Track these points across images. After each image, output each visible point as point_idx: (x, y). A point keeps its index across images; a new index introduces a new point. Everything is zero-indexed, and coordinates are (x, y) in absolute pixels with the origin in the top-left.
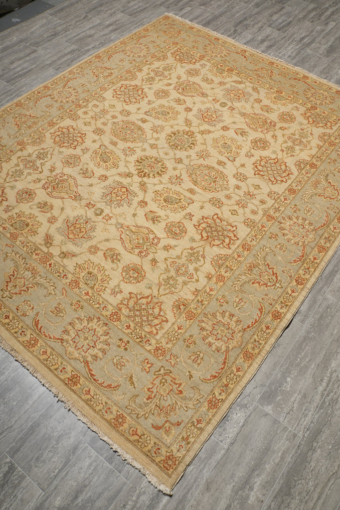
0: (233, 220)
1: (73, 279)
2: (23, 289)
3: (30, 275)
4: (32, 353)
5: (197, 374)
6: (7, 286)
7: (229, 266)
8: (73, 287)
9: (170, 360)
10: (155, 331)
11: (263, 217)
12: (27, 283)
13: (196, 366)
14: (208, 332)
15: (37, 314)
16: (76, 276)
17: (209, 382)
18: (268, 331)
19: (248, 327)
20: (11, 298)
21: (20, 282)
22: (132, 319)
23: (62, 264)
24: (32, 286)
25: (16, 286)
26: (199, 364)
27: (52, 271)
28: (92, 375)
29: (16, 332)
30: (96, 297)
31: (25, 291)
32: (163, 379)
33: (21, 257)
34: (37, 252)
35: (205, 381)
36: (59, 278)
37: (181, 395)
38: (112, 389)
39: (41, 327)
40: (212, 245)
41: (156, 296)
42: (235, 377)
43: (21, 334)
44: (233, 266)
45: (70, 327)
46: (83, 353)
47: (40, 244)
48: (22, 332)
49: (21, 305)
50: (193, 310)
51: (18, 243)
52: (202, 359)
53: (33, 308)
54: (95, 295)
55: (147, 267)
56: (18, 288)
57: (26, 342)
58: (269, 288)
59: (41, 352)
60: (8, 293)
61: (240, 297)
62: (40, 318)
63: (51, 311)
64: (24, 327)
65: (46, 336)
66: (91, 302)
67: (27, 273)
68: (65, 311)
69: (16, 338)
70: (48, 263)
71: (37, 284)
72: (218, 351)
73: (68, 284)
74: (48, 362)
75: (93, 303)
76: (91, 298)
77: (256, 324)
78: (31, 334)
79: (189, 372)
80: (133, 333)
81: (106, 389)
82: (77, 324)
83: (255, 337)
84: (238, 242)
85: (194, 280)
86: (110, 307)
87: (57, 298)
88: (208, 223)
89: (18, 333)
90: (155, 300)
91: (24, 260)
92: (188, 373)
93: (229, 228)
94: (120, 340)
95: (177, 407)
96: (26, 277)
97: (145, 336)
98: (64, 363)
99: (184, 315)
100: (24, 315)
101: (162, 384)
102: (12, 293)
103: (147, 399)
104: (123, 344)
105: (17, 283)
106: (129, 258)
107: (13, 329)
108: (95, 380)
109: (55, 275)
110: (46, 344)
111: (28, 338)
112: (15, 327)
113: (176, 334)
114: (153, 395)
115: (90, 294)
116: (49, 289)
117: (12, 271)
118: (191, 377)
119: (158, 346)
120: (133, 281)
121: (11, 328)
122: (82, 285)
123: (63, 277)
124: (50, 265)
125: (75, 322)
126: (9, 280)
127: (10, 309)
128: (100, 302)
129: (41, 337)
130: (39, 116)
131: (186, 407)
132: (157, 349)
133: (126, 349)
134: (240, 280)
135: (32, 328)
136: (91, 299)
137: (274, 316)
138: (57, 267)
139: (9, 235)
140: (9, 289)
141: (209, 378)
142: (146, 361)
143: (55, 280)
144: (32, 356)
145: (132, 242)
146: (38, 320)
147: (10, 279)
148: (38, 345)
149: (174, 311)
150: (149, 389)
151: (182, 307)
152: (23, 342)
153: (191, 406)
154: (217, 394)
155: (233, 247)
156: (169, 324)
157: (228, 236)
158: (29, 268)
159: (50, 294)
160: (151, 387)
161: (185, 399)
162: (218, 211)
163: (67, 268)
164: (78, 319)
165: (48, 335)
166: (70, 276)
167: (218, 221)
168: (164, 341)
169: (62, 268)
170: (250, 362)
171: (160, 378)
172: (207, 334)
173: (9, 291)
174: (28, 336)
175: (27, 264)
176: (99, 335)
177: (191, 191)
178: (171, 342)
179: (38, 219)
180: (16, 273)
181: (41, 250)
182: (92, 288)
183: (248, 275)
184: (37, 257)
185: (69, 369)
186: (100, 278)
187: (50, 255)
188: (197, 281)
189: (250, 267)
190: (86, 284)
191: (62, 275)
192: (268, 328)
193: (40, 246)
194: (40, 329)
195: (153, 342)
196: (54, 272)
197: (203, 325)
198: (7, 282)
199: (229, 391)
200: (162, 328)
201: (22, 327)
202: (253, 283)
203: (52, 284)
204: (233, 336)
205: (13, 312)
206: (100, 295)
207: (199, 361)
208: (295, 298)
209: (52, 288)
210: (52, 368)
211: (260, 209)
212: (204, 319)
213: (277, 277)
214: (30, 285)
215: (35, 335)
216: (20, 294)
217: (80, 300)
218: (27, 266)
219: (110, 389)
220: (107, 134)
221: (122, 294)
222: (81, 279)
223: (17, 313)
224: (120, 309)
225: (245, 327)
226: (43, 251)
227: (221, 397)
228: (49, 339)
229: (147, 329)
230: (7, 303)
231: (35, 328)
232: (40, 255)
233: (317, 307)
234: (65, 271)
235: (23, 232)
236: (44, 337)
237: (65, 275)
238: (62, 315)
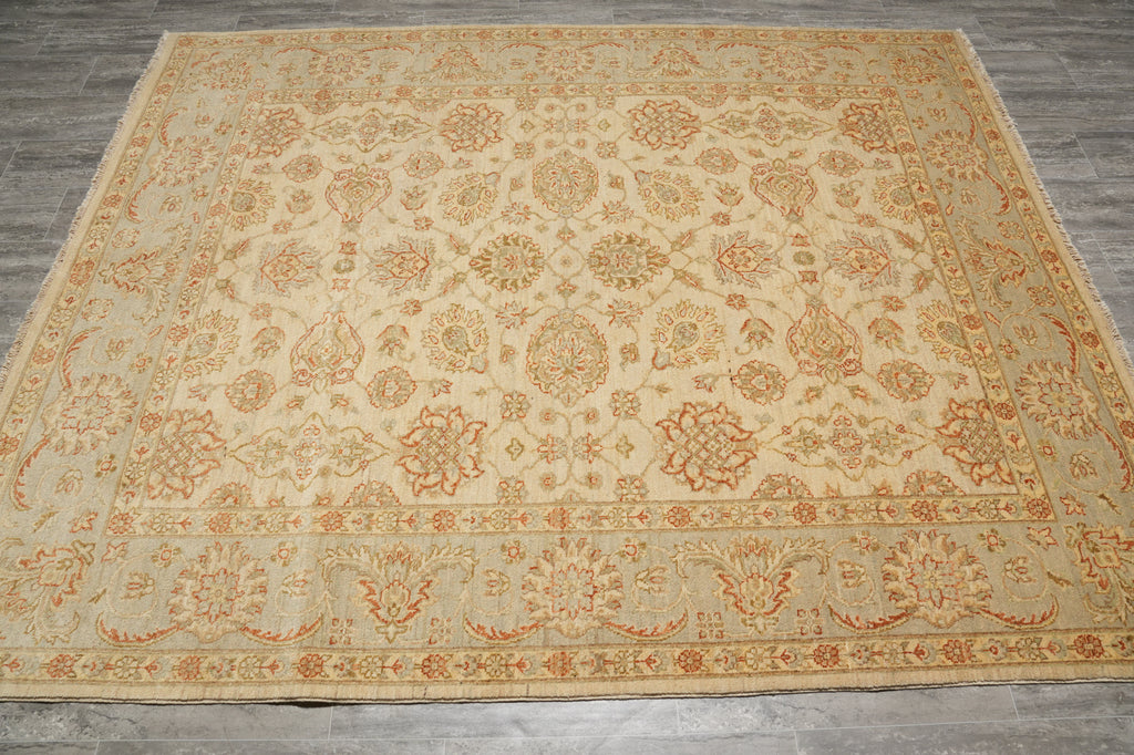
0: (493, 459)
1: (187, 326)
2: (129, 284)
3: (159, 275)
5: (105, 606)
6: (124, 264)
7: (374, 518)
8: (172, 336)
9: (112, 549)
10: (156, 492)
11: (551, 504)
12: (143, 282)
13: (122, 595)
14: (203, 572)
15: (96, 329)
16: (197, 325)
17: (100, 632)
18: (266, 672)
19: (255, 632)
20: (105, 283)
21: (139, 273)
22: (161, 447)
23: (206, 294)
24: (141, 290)
25: (130, 273)
26: (128, 596)
27: (185, 293)
28: (28, 462)
29: (50, 327)
30: (173, 375)
31: (128, 289)
32: (71, 561)
33: (184, 243)
34: (207, 252)
35: (100, 624)
36: (178, 308)
37: (52, 607)
38: (17, 503)
39: (77, 348)
40: (402, 462)
41: (228, 451)
42: (132, 671)
43: (51, 334)
44: (380, 525)
45: (96, 381)
46: (60, 425)
47: (224, 247)
48: (56, 333)
49: (101, 301)
50: (234, 521)
51: (208, 222)
52: (142, 595)
53: (103, 317)
54: (176, 370)
55: (279, 400)
56: (128, 278)
57: (41, 349)
58: (372, 616)
59: (33, 377)
60: (112, 273)
61: (308, 578)
62: (92, 337)
63: (111, 340)
64: (66, 330)
65: (64, 364)
66: (160, 375)
67: (161, 268)
68: (121, 357)
69: (41, 334)
70: (195, 279)
71: (150, 293)
72: (171, 611)
73: (174, 326)
74: (22, 396)
75: (158, 380)
76: (168, 370)
77: (271, 642)
78: (57, 346)
79: (105, 591)
80: (135, 465)
81: (12, 495)
82: (108, 385)
83: (241, 657)
84: (445, 500)
85: (299, 482)
86: (164, 405)
87: (140, 331)
88: (449, 425)
89: (51, 331)
90: (218, 454)
91: (182, 249)
92: (100, 591)
93: (469, 464)
94: (112, 457)
95: (26, 615)
96: (154, 272)
97: (140, 485)
98: (30, 415)
99: (215, 514)
100: (85, 316)
101: (59, 565)
102: (114, 278)
103: (22, 562)
104: (106, 466)
105: (137, 271)
106: (279, 367)
107: (55, 320)
108: (21, 470)
109: (180, 301)
110: (51, 374)
111: (47, 345)
112: (58, 320)
113: (169, 526)
114: (34, 565)
115: (173, 365)
116: (150, 312)
117: (152, 252)
118: (96, 599)
119: (131, 514)
120: (236, 401)
121: (55, 318)
122: (183, 344)
123: (182, 312)
124: (195, 282)
125: (110, 380)
126: (135, 259)
127: (86, 295)
128: (167, 386)
129: (59, 359)
130: (483, 69)
131: (34, 628)
132: (124, 517)
133: (98, 475)
134: (355, 556)
135: (69, 339)
136: (165, 372)
137: (304, 662)
138: (196, 293)
139: (214, 204)
140: (119, 270)
141: (108, 629)
142: (92, 517)
143: (169, 307)
145: (316, 346)
146: (86, 337)
147: (138, 259)
148: (44, 365)
149: (215, 492)
150: (42, 552)
151: (230, 501)
152: (40, 346)
153: (39, 633)
154: (82, 661)
155: (425, 498)
156: (184, 504)
157: (444, 474)
158: (173, 265)
159: (141, 318)
160: (47, 552)
161: (49, 615)
162: (494, 422)
163: (203, 304)
164: (118, 379)
165: (67, 365)
166: (191, 318)
167: (471, 436)
168: (145, 514)
169: (197, 300)
170: (179, 679)
171: (71, 555)
172: (197, 573)
173: (116, 273)
174: (53, 344)
175: (177, 257)
176: (104, 424)
177: (507, 354)
178: (147, 529)
179: (270, 211)
180: (152, 257)
181: (214, 253)
182: (187, 359)
183: (376, 562)
184: (198, 259)
185: (23, 427)
186: (212, 355)
187: (213, 270)
188: (301, 489)
189: (400, 555)
190: (190, 346)
191: (185, 309)
192: (273, 667)
193: (220, 247)
194: (72, 350)
195: (135, 502)
196: (184, 297)
197: (214, 554)
198: (130, 260)
199: (99, 678)
200: (169, 497)
201: (63, 328)
202: (363, 583)
203: (161, 309)
204: (217, 617)
205: (83, 301)
206: (180, 377)
207: (133, 593)
208: (382, 681)
209: (155, 314)
210: (15, 407)
211: (567, 487)
212: (226, 549)
213: (410, 616)
214: (142, 287)
215: (58, 351)
216: (120, 286)
217: (155, 360)
218: (174, 260)
219: (15, 501)
220: (529, 163)
221: (201, 403)
222: (194, 335)
223: (83, 306)
224: (168, 420)
225: (252, 627)
227: (78, 671)
228: (61, 370)
229: (154, 478)
230: (94, 284)
231: (71, 343)
232: (205, 259)
233: (397, 739)
234: (196, 307)
235: (233, 213)
236: (62, 362)
237: (187, 312)
238: (113, 357)
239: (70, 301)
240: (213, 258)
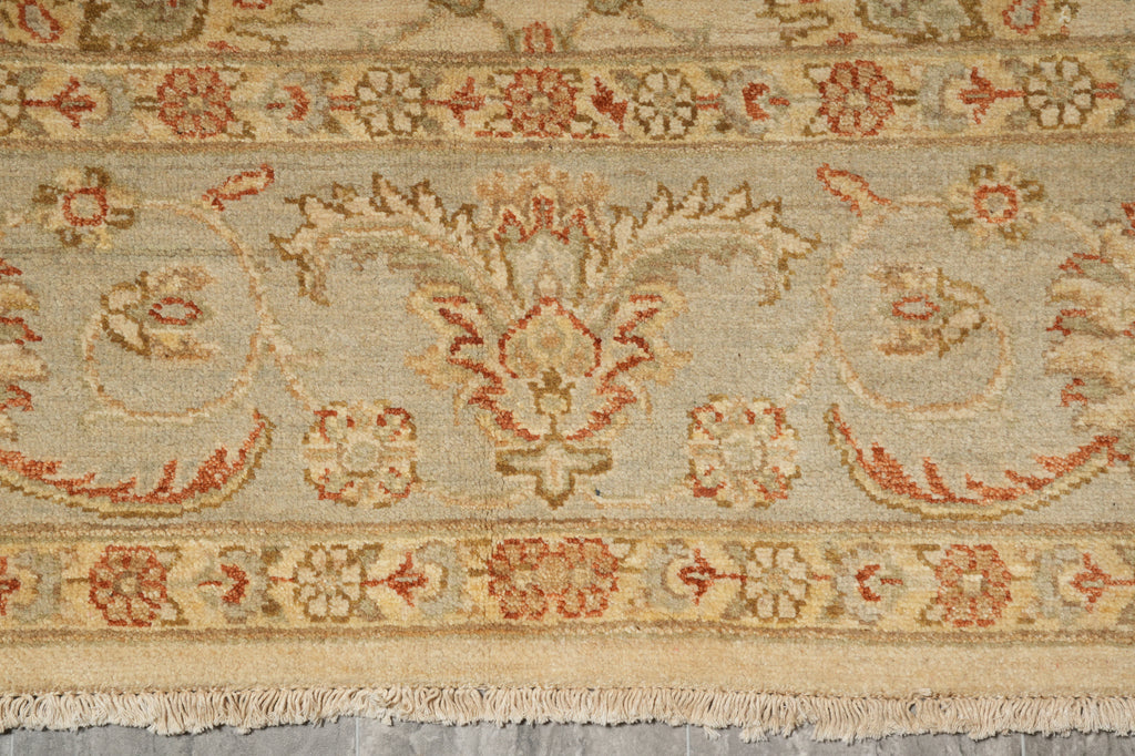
1: (822, 74)
2: (608, 363)
3: (564, 258)
4: (1026, 633)
6: (505, 421)
8: (868, 121)
12: (598, 313)
15: (835, 426)
16: (816, 40)
20: (605, 466)
21: (549, 344)
23: (662, 40)
24: (643, 306)
25: (552, 382)
27: (657, 127)
29: (834, 611)
30: (1049, 68)
31: (634, 361)
33: (394, 201)
34: (443, 92)
36: (732, 136)
39: (931, 471)
43: (867, 595)
45: (1081, 348)
47: (416, 26)
48: (861, 577)
49: (699, 450)
51: (267, 129)
53: (779, 418)
54: (1030, 59)
56: (580, 381)
57: (940, 609)
59: (1072, 594)
60: (554, 451)
62: (874, 428)
63: (889, 350)
64: (842, 545)
65: (1006, 496)
66: (1050, 115)
67: (527, 260)
68: (969, 287)
69: (867, 634)
70: (584, 104)
71: (656, 270)
73: (822, 123)
75: (1071, 115)
76: (1027, 94)
78: (920, 550)
82: (1098, 301)
87: (844, 250)
89: (849, 603)
91: (426, 201)
96: (547, 285)
100: (775, 488)
102: (582, 435)
105: (542, 357)
107: (798, 605)
109: (696, 135)
110: (1049, 531)
111: (922, 582)
112: (798, 592)
115: (1005, 80)
116: (749, 240)
117: (439, 322)
121: (786, 609)
122: (904, 68)
123: (755, 112)
124: (603, 101)
125: (1075, 296)
126: (476, 382)
127: (672, 524)
128: (1104, 75)
129: (987, 522)
135: (887, 515)
136: (1036, 102)
138: (655, 82)
139: (157, 129)
140: (540, 429)
143: (727, 170)
144: (1047, 653)
146: (878, 452)
147: (478, 368)
148: (1017, 569)
152: (923, 620)
158: (509, 217)
159: (783, 265)
163: (715, 38)
164: (1073, 267)
165: (1009, 483)
166: (778, 73)
169: (693, 70)
173: (554, 436)
174: (915, 570)
175: (468, 210)
180: (469, 312)
181: (447, 59)
182: (977, 34)
184: (475, 120)
187: (539, 45)
190: (917, 40)
191: (737, 104)
193: (420, 42)
194: (938, 486)
196: (677, 127)
198: (481, 399)
201: (833, 557)
203: (738, 202)
205: (695, 524)
206: (1061, 38)
209: (760, 220)
214: (627, 311)
215: (945, 541)
216: (625, 399)
217: (976, 155)
218: (484, 216)
222: (865, 36)
223: (725, 514)
226: (474, 60)
228: (1034, 498)
230: (611, 507)
231: (905, 500)
232: (479, 91)
234: (728, 67)
235: (211, 34)
236: (997, 507)
237: (752, 93)
238: (969, 318)
239: (700, 577)
240: (490, 58)
